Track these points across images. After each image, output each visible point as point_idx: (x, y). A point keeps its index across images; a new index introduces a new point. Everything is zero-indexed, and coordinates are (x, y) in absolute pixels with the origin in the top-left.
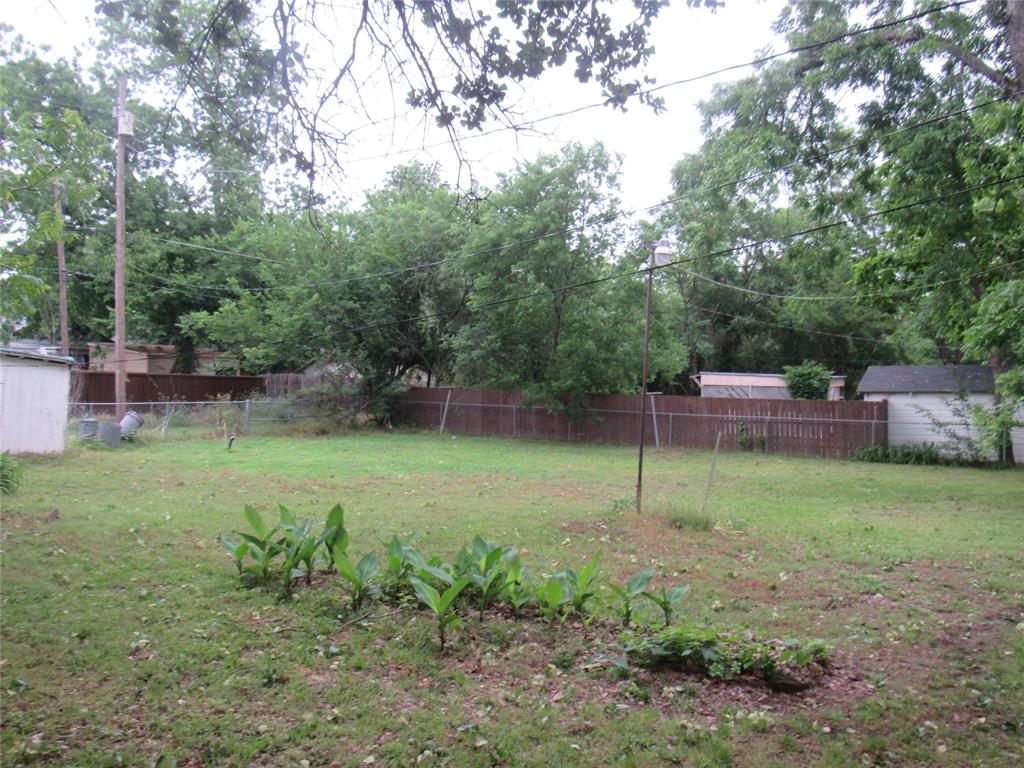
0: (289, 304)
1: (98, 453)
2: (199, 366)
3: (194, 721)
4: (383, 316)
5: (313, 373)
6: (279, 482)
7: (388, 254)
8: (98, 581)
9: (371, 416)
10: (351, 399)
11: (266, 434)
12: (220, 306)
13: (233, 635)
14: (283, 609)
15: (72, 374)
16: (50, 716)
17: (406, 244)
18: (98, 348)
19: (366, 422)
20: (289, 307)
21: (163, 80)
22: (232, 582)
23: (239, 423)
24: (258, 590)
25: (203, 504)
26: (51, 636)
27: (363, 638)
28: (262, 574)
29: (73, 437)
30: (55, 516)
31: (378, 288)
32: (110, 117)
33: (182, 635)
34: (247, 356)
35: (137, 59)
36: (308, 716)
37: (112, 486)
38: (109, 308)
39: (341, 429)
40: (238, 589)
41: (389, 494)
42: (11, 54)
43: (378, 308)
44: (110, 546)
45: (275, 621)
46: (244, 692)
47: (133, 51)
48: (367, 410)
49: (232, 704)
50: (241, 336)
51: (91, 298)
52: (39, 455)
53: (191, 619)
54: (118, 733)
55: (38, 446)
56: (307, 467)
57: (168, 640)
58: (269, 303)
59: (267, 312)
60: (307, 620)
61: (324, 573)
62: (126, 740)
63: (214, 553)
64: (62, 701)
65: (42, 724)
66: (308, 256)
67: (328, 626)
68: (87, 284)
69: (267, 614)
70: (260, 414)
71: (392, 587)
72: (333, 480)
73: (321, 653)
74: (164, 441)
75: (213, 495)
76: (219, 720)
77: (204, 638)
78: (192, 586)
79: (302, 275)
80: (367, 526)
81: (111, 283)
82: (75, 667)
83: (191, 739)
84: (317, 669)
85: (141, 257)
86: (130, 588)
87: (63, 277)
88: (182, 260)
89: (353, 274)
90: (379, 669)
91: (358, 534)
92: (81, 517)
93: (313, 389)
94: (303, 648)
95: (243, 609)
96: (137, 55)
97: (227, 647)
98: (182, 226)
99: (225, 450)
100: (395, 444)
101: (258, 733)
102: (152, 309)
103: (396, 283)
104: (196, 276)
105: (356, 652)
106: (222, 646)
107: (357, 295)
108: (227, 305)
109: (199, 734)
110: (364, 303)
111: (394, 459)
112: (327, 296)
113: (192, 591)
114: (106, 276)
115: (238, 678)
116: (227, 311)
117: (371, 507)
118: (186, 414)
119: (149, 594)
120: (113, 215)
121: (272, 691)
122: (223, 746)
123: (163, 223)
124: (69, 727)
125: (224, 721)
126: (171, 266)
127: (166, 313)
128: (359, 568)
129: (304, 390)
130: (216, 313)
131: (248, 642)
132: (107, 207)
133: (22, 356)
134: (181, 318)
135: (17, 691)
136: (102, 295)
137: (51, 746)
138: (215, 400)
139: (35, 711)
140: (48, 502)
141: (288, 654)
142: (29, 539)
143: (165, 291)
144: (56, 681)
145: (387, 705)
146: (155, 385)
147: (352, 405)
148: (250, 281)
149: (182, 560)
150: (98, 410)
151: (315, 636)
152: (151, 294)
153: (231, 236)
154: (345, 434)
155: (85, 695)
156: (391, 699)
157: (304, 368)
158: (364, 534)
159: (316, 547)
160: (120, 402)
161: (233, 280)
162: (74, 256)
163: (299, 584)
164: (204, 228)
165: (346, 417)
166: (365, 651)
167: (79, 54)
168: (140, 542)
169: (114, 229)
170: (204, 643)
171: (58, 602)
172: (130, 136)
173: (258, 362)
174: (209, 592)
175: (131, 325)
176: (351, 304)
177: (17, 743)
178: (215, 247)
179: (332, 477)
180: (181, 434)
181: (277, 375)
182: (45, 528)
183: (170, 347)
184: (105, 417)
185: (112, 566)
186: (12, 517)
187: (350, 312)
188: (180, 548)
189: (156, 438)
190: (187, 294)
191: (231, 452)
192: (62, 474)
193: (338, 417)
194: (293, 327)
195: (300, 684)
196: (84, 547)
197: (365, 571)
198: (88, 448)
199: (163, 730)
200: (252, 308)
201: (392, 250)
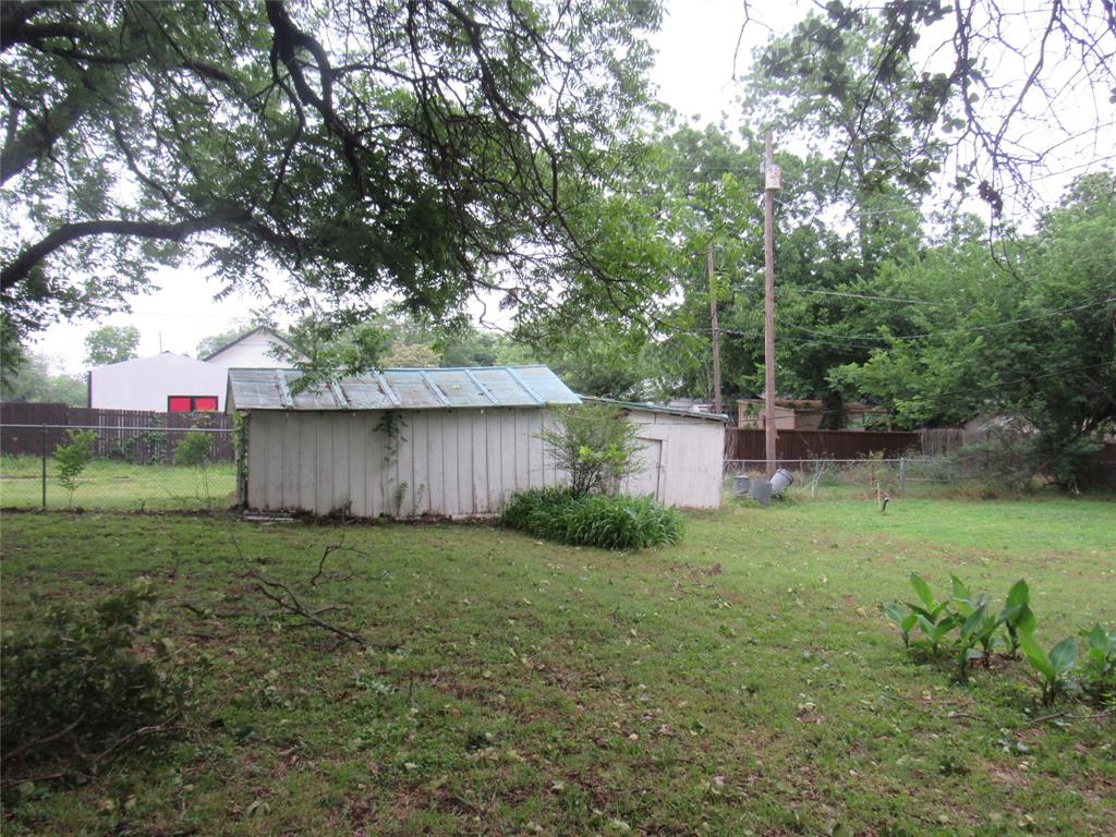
0: (947, 350)
1: (751, 510)
2: (848, 421)
3: (868, 795)
4: (1065, 358)
5: (977, 428)
6: (942, 550)
7: (1071, 283)
8: (762, 638)
9: (1051, 479)
10: (1025, 457)
11: (923, 497)
12: (870, 357)
13: (903, 712)
14: (958, 692)
15: (726, 431)
16: (729, 762)
17: (1095, 269)
18: (750, 406)
19: (1045, 485)
20: (947, 354)
21: (806, 126)
22: (898, 655)
23: (893, 483)
24: (926, 667)
25: (860, 568)
26: (723, 685)
27: (1057, 739)
28: (931, 650)
29: (727, 493)
30: (717, 569)
31: (1059, 325)
32: (756, 173)
33: (848, 704)
34: (901, 410)
35: (780, 110)
36: (996, 816)
37: (767, 544)
38: (757, 365)
39: (1013, 493)
40: (905, 664)
41: (1080, 573)
42: (667, 128)
43: (1058, 349)
44: (770, 604)
45: (949, 704)
46: (919, 776)
47: (776, 102)
48: (1046, 471)
49: (907, 785)
50: (893, 388)
51: (742, 356)
52: (697, 510)
53: (856, 688)
54: (792, 791)
55: (698, 502)
56: (974, 535)
57: (835, 706)
58: (925, 351)
59: (923, 360)
60: (987, 708)
61: (1006, 657)
62: (801, 801)
63: (877, 622)
64: (738, 749)
65: (722, 768)
66: (969, 295)
67: (1013, 719)
68: (735, 342)
69: (940, 694)
70: (916, 474)
71: (1092, 685)
72: (1007, 552)
73: (1006, 749)
74: (813, 500)
75: (869, 560)
76: (895, 800)
77: (871, 710)
78: (854, 653)
79: (963, 316)
80: (1054, 608)
81: (759, 340)
82: (748, 719)
83: (866, 813)
84: (1003, 767)
85: (787, 311)
86: (793, 648)
87: (715, 337)
88: (826, 310)
89: (1025, 311)
90: (1080, 779)
91: (1043, 617)
92: (741, 573)
93: (978, 446)
94: (984, 739)
95: (912, 685)
96: (780, 105)
97: (898, 724)
98: (828, 275)
99: (879, 512)
100: (1084, 513)
101: (939, 823)
102: (798, 363)
103: (1082, 318)
104: (843, 325)
105: (1050, 754)
106: (892, 722)
107: (1030, 335)
108: (879, 355)
109: (874, 810)
110: (1040, 345)
111: (1085, 531)
112: (993, 339)
113: (855, 660)
114: (753, 333)
115: (912, 759)
116: (878, 361)
117: (1058, 586)
118: (834, 473)
119: (812, 657)
120: (760, 271)
121: (950, 780)
122: (900, 828)
123: (810, 273)
124: (747, 776)
125: (902, 801)
126: (816, 317)
127: (812, 367)
128: (1051, 656)
129: (967, 447)
130: (866, 364)
131: (920, 722)
132: (754, 263)
133: (683, 414)
134: (829, 371)
135: (699, 732)
136: (750, 352)
137: (732, 791)
138: (867, 458)
139: (716, 754)
140: (710, 556)
141: (966, 743)
142: (696, 590)
143: (811, 344)
144: (732, 729)
145: (1093, 824)
146: (805, 442)
147: (1026, 465)
148: (903, 328)
149: (843, 626)
150: (749, 467)
151: (997, 728)
152: (797, 348)
153: (878, 281)
154: (1018, 499)
155: (758, 748)
156: (1100, 818)
157: (965, 422)
158: (1051, 618)
159: (995, 627)
160: (770, 460)
161: (884, 328)
162: (724, 315)
163: (975, 666)
164: (850, 274)
165: (1019, 479)
166: (1061, 755)
167: (726, 117)
168: (799, 602)
169: (762, 284)
170: (872, 716)
171: (727, 654)
172: (777, 190)
173: (912, 416)
174: (872, 663)
175: (779, 381)
176: (1023, 346)
177: (703, 781)
178: (862, 293)
179: (1006, 548)
180: (832, 493)
181: (934, 430)
182: (709, 581)
183: (817, 403)
184: (755, 474)
185: (774, 624)
186: (680, 567)
187: (1022, 356)
188: (840, 613)
189: (806, 497)
190: (835, 346)
191: (885, 515)
192: (719, 529)
193: (1010, 478)
194: (952, 376)
195: (984, 779)
196: (746, 602)
197: (1059, 661)
198: (742, 505)
199: (837, 798)
200: (905, 357)
201: (1075, 278)
